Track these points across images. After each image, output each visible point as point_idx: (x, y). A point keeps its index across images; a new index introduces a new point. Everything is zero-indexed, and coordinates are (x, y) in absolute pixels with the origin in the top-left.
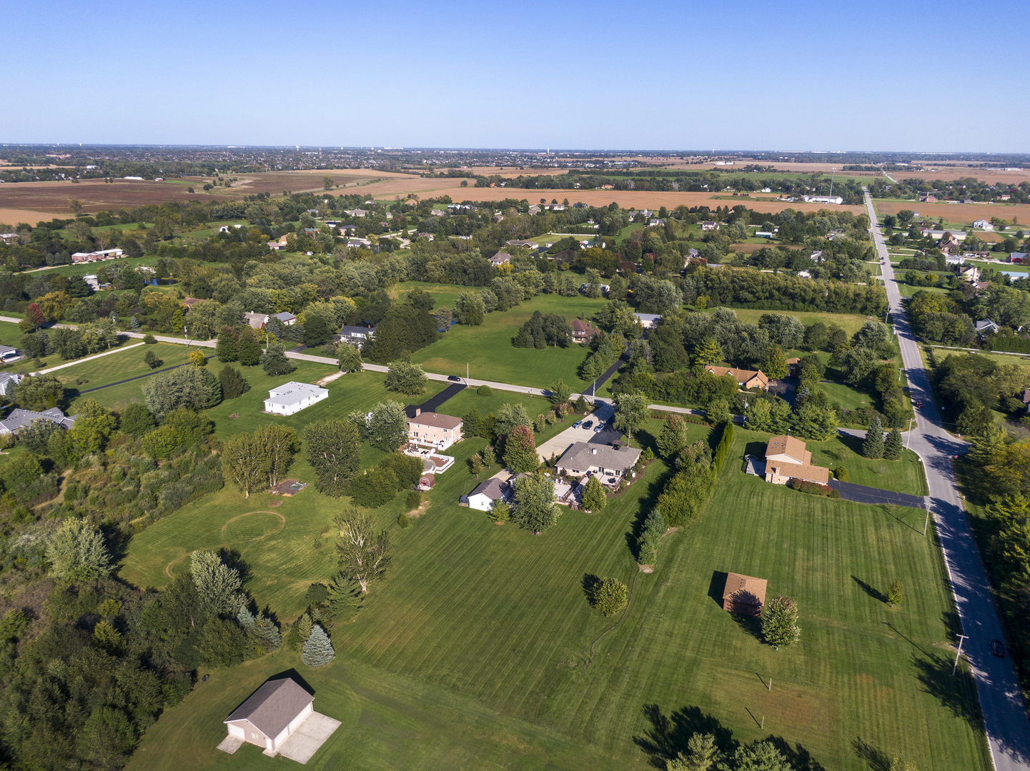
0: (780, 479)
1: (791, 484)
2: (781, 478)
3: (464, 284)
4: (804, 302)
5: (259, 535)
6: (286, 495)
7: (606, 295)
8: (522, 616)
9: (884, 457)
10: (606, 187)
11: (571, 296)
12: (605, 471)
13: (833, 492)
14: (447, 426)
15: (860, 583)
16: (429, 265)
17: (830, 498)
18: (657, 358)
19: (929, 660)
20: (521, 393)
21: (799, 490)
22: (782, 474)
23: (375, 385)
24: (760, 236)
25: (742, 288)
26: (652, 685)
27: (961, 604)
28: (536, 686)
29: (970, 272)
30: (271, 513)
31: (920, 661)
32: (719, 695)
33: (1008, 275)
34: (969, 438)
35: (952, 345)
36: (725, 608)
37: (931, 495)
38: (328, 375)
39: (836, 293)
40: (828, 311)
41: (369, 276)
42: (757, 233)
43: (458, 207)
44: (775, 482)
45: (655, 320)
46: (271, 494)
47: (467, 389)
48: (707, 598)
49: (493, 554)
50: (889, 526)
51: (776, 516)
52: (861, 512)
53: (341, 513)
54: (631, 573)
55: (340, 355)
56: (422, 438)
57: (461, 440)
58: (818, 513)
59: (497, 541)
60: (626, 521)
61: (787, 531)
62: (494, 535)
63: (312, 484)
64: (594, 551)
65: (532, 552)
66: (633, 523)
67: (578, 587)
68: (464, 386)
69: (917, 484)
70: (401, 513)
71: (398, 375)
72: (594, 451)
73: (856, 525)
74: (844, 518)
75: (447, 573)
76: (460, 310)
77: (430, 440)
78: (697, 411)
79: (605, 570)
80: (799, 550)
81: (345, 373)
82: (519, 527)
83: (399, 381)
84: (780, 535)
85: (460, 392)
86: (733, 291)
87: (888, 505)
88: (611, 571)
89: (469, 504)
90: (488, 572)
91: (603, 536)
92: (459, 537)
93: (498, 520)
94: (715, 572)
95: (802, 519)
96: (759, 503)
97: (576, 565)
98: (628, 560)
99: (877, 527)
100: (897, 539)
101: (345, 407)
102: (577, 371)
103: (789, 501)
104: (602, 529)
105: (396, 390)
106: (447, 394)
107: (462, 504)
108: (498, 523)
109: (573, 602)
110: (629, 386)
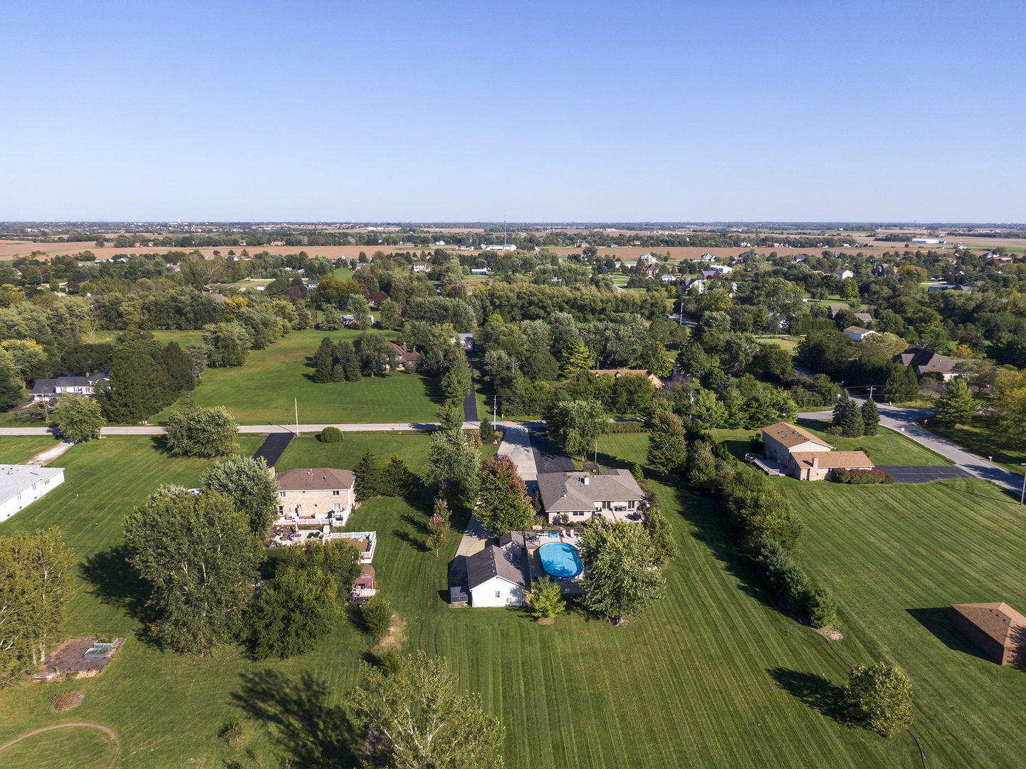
0: (818, 473)
1: (835, 476)
2: (820, 471)
3: (179, 328)
4: (593, 314)
6: (82, 675)
7: (377, 326)
9: (865, 434)
10: (276, 243)
11: (335, 329)
12: (613, 505)
13: (887, 477)
14: (336, 487)
16: (124, 307)
17: (884, 485)
18: (526, 369)
20: (382, 432)
21: (849, 482)
22: (820, 467)
23: (139, 453)
24: (476, 273)
25: (531, 303)
29: (696, 283)
30: (71, 725)
34: (899, 404)
35: (762, 334)
36: (1005, 663)
37: (958, 462)
38: (42, 451)
41: (38, 322)
42: (473, 270)
43: (111, 261)
44: (814, 478)
45: (468, 339)
46: (43, 681)
47: (299, 438)
48: (958, 655)
49: (593, 680)
50: (977, 503)
51: (863, 520)
52: (932, 495)
53: (236, 685)
54: (821, 645)
55: (48, 421)
56: (293, 514)
57: (358, 506)
58: (895, 504)
59: (575, 654)
60: (714, 568)
61: (899, 534)
62: (559, 644)
63: (131, 636)
64: (734, 628)
65: (649, 656)
66: (728, 569)
67: (783, 696)
68: (292, 435)
69: (928, 455)
70: (365, 649)
71: (189, 429)
72: (587, 481)
73: (947, 508)
74: (927, 505)
75: (558, 748)
76: (212, 348)
77: (309, 514)
78: (620, 419)
79: (785, 654)
80: (945, 554)
81: (72, 444)
82: (583, 619)
83: (190, 438)
84: (898, 540)
85: (291, 443)
86: (522, 307)
87: (942, 480)
88: (795, 653)
89: (470, 602)
90: (623, 718)
91: (716, 600)
92: (507, 666)
93: (545, 616)
94: (909, 611)
95: (891, 516)
96: (824, 506)
97: (739, 659)
98: (795, 629)
99: (966, 506)
100: (1007, 516)
101: (105, 493)
102: (428, 398)
103: (852, 498)
104: (703, 591)
105: (186, 453)
106: (272, 448)
107: (456, 605)
108: (544, 621)
109: (812, 728)
110: (523, 402)
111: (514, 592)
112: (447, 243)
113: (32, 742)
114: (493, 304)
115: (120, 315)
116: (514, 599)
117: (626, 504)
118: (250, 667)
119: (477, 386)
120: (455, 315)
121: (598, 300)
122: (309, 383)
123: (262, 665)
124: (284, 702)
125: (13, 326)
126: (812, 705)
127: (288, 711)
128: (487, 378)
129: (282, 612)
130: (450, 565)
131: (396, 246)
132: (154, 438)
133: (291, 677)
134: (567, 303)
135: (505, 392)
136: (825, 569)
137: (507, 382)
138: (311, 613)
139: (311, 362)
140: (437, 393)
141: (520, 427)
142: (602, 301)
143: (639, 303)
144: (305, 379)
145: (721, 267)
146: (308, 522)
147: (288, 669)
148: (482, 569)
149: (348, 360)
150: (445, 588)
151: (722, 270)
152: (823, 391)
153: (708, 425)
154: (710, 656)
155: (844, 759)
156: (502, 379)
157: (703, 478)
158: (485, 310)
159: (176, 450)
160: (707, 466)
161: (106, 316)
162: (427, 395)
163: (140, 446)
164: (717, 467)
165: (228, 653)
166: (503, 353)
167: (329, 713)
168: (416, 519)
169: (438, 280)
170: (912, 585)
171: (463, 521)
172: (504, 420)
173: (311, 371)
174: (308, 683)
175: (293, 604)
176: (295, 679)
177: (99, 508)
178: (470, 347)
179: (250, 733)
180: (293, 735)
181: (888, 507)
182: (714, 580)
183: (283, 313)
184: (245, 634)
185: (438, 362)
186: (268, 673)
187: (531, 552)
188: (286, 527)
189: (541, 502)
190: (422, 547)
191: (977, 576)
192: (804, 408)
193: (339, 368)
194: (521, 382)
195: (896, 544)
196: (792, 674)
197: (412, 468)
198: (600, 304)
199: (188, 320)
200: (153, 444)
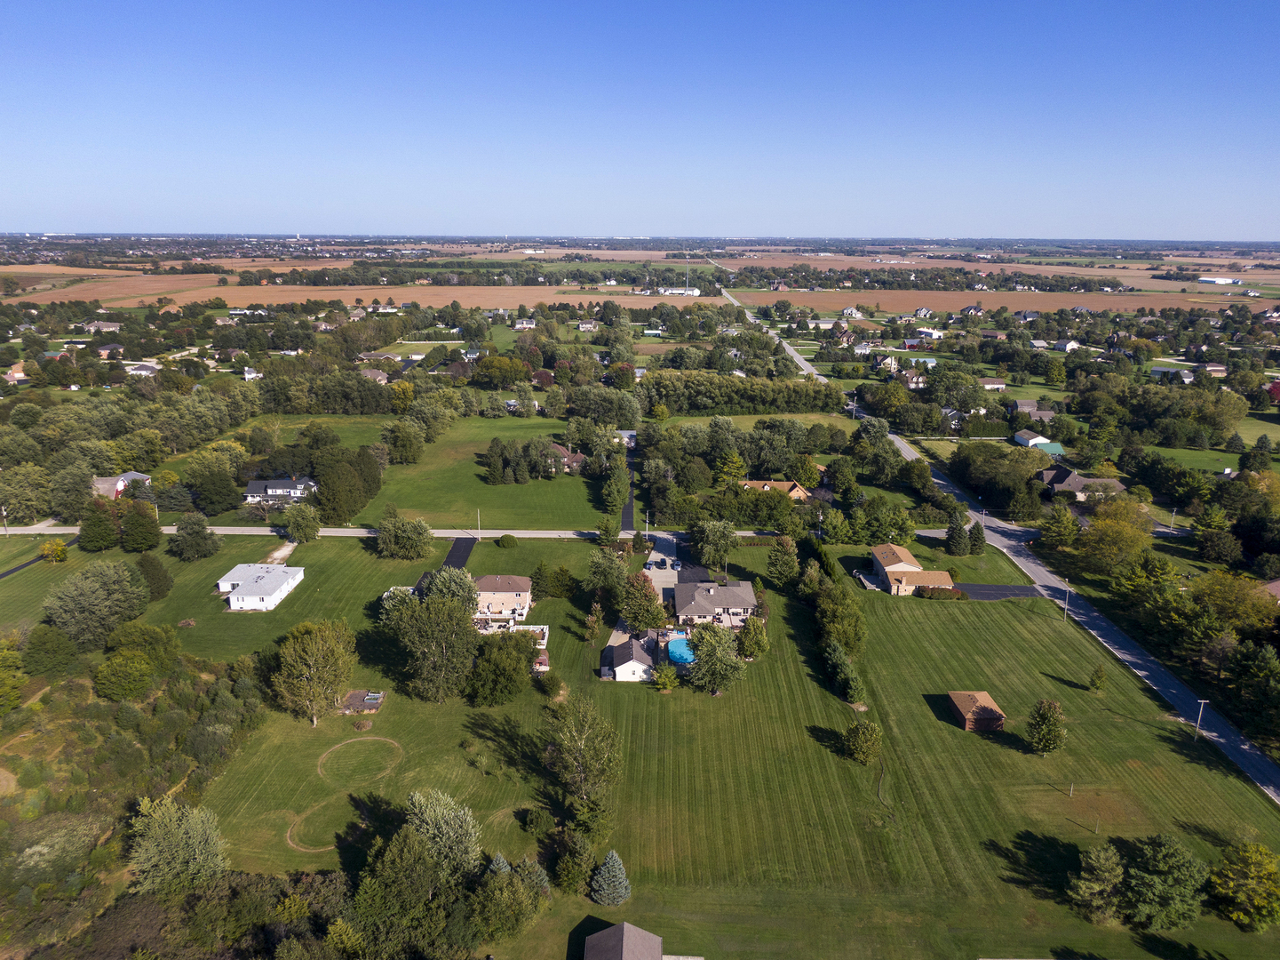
0: (906, 590)
1: (919, 593)
2: (907, 588)
3: (346, 412)
4: (764, 405)
5: (380, 769)
6: (366, 712)
7: (542, 413)
8: (783, 788)
9: (972, 553)
10: (421, 281)
11: (499, 417)
12: (731, 611)
13: (962, 595)
14: (518, 590)
15: (1053, 677)
16: (293, 391)
17: (960, 601)
18: (681, 478)
19: (1168, 734)
20: (550, 539)
21: (930, 598)
22: (908, 583)
23: (352, 553)
24: (649, 335)
25: (699, 393)
26: (968, 820)
27: (1147, 677)
28: (865, 854)
29: (888, 361)
30: (370, 738)
31: (1159, 736)
32: (1036, 815)
33: (925, 362)
34: (1022, 523)
35: (932, 435)
36: (967, 729)
37: (1038, 583)
38: (275, 550)
39: (795, 391)
40: (789, 412)
42: (646, 332)
43: (248, 312)
44: (902, 593)
45: (631, 437)
46: (344, 714)
47: (480, 543)
48: (941, 723)
49: (690, 727)
50: (1030, 619)
51: (928, 629)
52: (996, 610)
53: (464, 719)
54: (849, 714)
55: (267, 521)
56: (486, 610)
57: (533, 605)
58: (961, 618)
59: (681, 712)
60: (795, 661)
61: (950, 642)
62: (672, 706)
63: (390, 690)
64: (793, 701)
65: (730, 716)
66: (804, 662)
67: (811, 742)
68: (474, 540)
69: (1017, 575)
70: (543, 703)
71: (396, 536)
72: (712, 591)
73: (1002, 623)
74: (987, 619)
75: (661, 761)
76: (392, 447)
77: (497, 611)
78: (760, 532)
79: (823, 718)
80: (977, 658)
81: (296, 544)
82: (691, 691)
83: (397, 543)
84: (948, 646)
85: (474, 548)
86: (689, 398)
87: (1012, 598)
88: (829, 717)
89: (614, 678)
90: (704, 748)
91: (789, 683)
92: (635, 718)
93: (665, 688)
94: (924, 696)
95: (952, 627)
96: (902, 618)
97: (790, 720)
98: (835, 702)
99: (1020, 622)
100: (1047, 630)
101: (338, 588)
102: (591, 505)
103: (927, 610)
104: (780, 675)
105: (392, 556)
106: (460, 552)
107: (605, 679)
108: (665, 692)
109: (821, 759)
110: (675, 514)
111: (645, 672)
112: (619, 282)
113: (352, 745)
114: (659, 394)
115: (288, 399)
116: (645, 676)
117: (742, 611)
118: (471, 711)
119: (636, 492)
120: (620, 408)
121: (769, 390)
122: (482, 484)
123: (477, 710)
124: (495, 730)
125: (201, 418)
126: (827, 747)
127: (499, 736)
128: (645, 485)
129: (493, 677)
130: (602, 652)
131: (560, 288)
132: (361, 540)
133: (498, 718)
134: (736, 393)
135: (659, 502)
136: (878, 665)
137: (662, 492)
138: (510, 679)
139: (482, 460)
140: (600, 502)
141: (670, 537)
142: (773, 391)
143: (812, 394)
144: (478, 480)
145: (930, 331)
146: (497, 616)
147: (496, 713)
148: (624, 655)
149: (518, 464)
150: (598, 668)
151: (931, 335)
152: (949, 510)
153: (834, 541)
154: (771, 718)
155: (833, 775)
156: (658, 489)
157: (808, 591)
158: (650, 402)
159: (385, 553)
160: (811, 581)
161: (275, 400)
162: (590, 501)
163: (351, 548)
164: (821, 582)
165: (458, 703)
166: (661, 463)
167: (523, 737)
168: (578, 617)
169: (606, 345)
170: (937, 678)
171: (613, 620)
172: (655, 529)
173: (483, 470)
174: (508, 721)
175: (499, 672)
176: (500, 719)
177: (338, 600)
178: (633, 444)
179: (477, 746)
180: (502, 747)
181: (955, 621)
182: (792, 669)
183: (451, 404)
184: (468, 691)
185: (600, 466)
186: (483, 714)
187: (662, 644)
188: (481, 620)
189: (674, 606)
190: (582, 638)
191: (990, 674)
192: (931, 525)
193: (509, 471)
194: (675, 493)
195: (943, 649)
196: (821, 729)
197: (575, 573)
198: (771, 394)
199: (354, 405)
200: (361, 545)
